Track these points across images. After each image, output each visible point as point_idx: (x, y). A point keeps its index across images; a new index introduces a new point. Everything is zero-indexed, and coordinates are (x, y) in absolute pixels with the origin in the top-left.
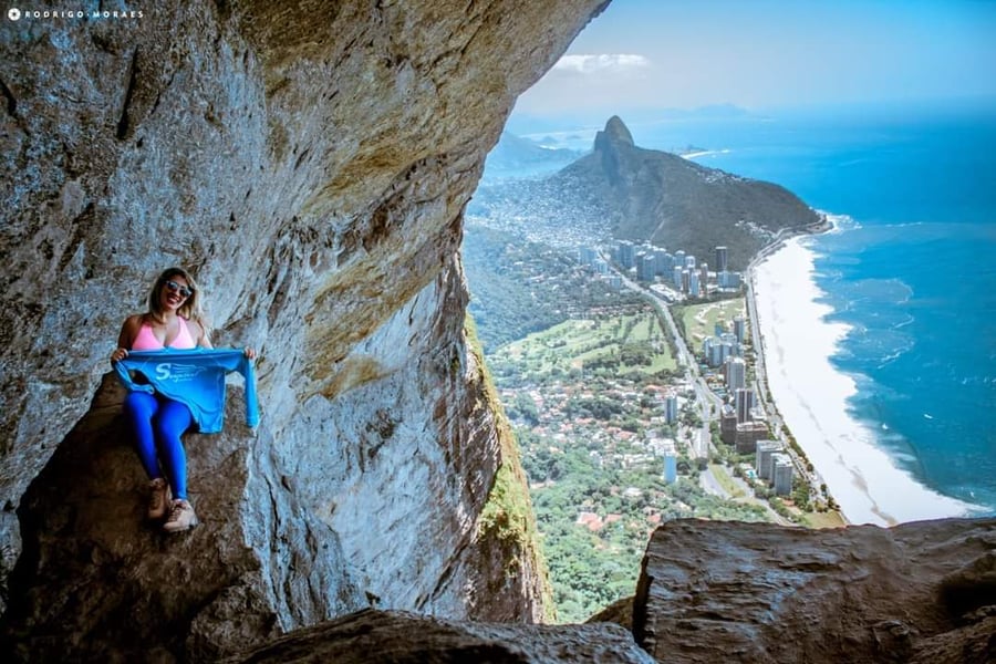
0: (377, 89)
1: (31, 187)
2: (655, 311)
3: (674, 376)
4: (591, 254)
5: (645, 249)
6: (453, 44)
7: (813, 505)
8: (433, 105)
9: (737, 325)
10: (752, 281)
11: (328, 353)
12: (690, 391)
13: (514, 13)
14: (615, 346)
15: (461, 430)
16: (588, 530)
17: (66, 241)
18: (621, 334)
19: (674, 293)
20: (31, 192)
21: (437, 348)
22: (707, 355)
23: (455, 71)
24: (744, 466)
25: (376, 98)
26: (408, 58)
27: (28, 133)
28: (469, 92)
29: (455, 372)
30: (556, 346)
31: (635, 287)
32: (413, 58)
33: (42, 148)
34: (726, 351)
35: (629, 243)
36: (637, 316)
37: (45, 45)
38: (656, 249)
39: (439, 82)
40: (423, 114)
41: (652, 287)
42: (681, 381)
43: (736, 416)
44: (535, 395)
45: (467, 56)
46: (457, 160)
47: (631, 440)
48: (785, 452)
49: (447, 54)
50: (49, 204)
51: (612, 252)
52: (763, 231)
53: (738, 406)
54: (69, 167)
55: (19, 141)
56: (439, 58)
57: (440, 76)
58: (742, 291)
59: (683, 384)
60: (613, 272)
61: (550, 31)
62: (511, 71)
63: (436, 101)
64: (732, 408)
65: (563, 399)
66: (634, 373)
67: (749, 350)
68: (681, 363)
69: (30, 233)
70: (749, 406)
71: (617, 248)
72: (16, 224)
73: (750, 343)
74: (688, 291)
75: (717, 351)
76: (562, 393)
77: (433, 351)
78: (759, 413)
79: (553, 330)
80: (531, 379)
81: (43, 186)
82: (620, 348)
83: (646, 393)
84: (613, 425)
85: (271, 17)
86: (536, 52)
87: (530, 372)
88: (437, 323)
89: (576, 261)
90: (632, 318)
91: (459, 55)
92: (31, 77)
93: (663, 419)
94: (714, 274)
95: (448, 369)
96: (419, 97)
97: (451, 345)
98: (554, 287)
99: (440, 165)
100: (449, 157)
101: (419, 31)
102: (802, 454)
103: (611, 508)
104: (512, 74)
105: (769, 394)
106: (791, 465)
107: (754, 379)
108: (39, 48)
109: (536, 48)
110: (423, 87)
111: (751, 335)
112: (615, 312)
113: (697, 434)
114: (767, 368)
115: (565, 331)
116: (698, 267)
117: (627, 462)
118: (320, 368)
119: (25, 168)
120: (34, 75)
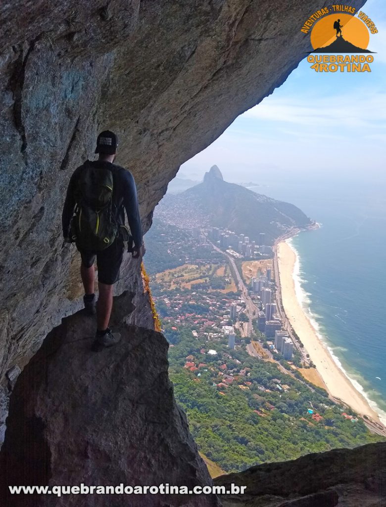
0: (132, 145)
1: (20, 196)
2: (228, 262)
3: (236, 295)
4: (199, 233)
5: (225, 232)
6: (171, 125)
7: (303, 364)
8: (154, 156)
9: (268, 272)
10: (276, 251)
11: (77, 278)
12: (243, 303)
13: (203, 112)
14: (208, 279)
15: (136, 319)
16: (189, 371)
17: (26, 229)
18: (211, 273)
19: (238, 254)
20: (19, 199)
21: (127, 276)
22: (252, 286)
23: (169, 139)
24: (269, 343)
25: (131, 150)
26: (149, 130)
27: (27, 164)
28: (173, 150)
29: (135, 288)
30: (178, 277)
31: (219, 250)
32: (151, 130)
33: (31, 173)
34: (262, 284)
35: (217, 229)
36: (219, 264)
37: (48, 110)
38: (230, 232)
39: (160, 144)
40: (149, 160)
41: (228, 251)
42: (239, 298)
43: (266, 317)
44: (167, 301)
45: (176, 132)
46: (154, 184)
47: (213, 326)
48: (289, 337)
49: (167, 130)
50: (26, 207)
51: (209, 232)
52: (283, 227)
53: (266, 312)
54: (40, 185)
55: (22, 168)
56: (162, 132)
57: (161, 141)
58: (272, 255)
59: (240, 300)
60: (208, 243)
61: (217, 122)
62: (195, 142)
63: (157, 154)
64: (263, 313)
65: (180, 304)
66: (216, 292)
67: (273, 285)
68: (240, 289)
69: (13, 224)
70: (272, 313)
71: (211, 230)
72: (9, 219)
73: (274, 281)
74: (245, 254)
75: (257, 284)
76: (179, 300)
77: (125, 278)
78: (277, 317)
79: (178, 269)
80: (165, 292)
81: (25, 196)
82: (210, 279)
83: (221, 303)
84: (205, 318)
85: (116, 104)
86: (208, 133)
87: (165, 288)
88: (129, 264)
89: (191, 236)
90: (216, 265)
91: (172, 131)
92: (37, 130)
93: (229, 316)
94: (258, 247)
95: (132, 287)
96: (149, 151)
97: (134, 275)
98: (180, 248)
99: (146, 186)
100: (150, 182)
101: (157, 116)
102: (297, 338)
103: (201, 360)
104: (195, 144)
105: (282, 307)
106: (292, 343)
107: (275, 299)
108: (45, 112)
109: (209, 131)
110: (152, 146)
111: (274, 277)
112: (208, 262)
113: (246, 325)
114: (282, 294)
115: (183, 270)
116: (250, 242)
117: (210, 337)
118: (72, 285)
119: (20, 185)
120: (39, 128)
